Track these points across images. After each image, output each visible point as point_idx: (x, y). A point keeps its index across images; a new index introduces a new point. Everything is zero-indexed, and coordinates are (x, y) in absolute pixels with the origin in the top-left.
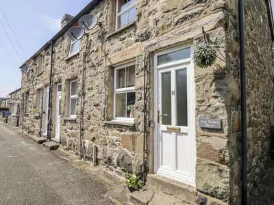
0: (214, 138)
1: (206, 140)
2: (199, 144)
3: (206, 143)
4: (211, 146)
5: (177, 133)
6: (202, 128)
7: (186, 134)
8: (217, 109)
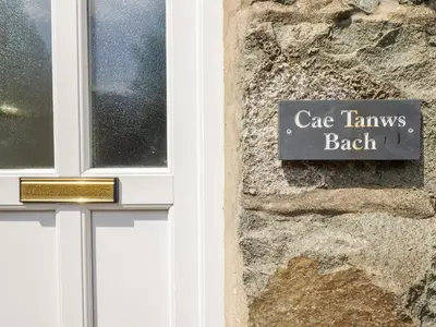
0: (370, 220)
1: (317, 239)
2: (267, 268)
3: (319, 263)
4: (356, 274)
5: (92, 210)
6: (294, 166)
7: (160, 211)
8: (390, 38)
